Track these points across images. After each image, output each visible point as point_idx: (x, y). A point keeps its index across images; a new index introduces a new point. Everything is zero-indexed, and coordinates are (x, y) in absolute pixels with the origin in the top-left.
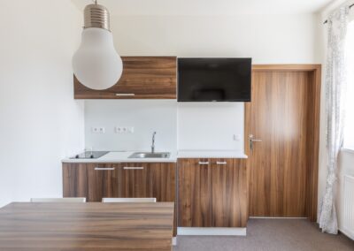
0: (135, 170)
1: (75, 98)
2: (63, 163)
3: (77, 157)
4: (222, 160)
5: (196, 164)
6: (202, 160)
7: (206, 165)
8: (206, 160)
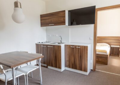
0: (51, 47)
1: (41, 26)
2: (36, 44)
3: (42, 43)
4: (79, 46)
5: (70, 47)
6: (72, 46)
7: (73, 48)
8: (73, 46)
